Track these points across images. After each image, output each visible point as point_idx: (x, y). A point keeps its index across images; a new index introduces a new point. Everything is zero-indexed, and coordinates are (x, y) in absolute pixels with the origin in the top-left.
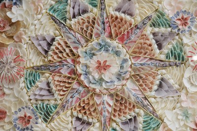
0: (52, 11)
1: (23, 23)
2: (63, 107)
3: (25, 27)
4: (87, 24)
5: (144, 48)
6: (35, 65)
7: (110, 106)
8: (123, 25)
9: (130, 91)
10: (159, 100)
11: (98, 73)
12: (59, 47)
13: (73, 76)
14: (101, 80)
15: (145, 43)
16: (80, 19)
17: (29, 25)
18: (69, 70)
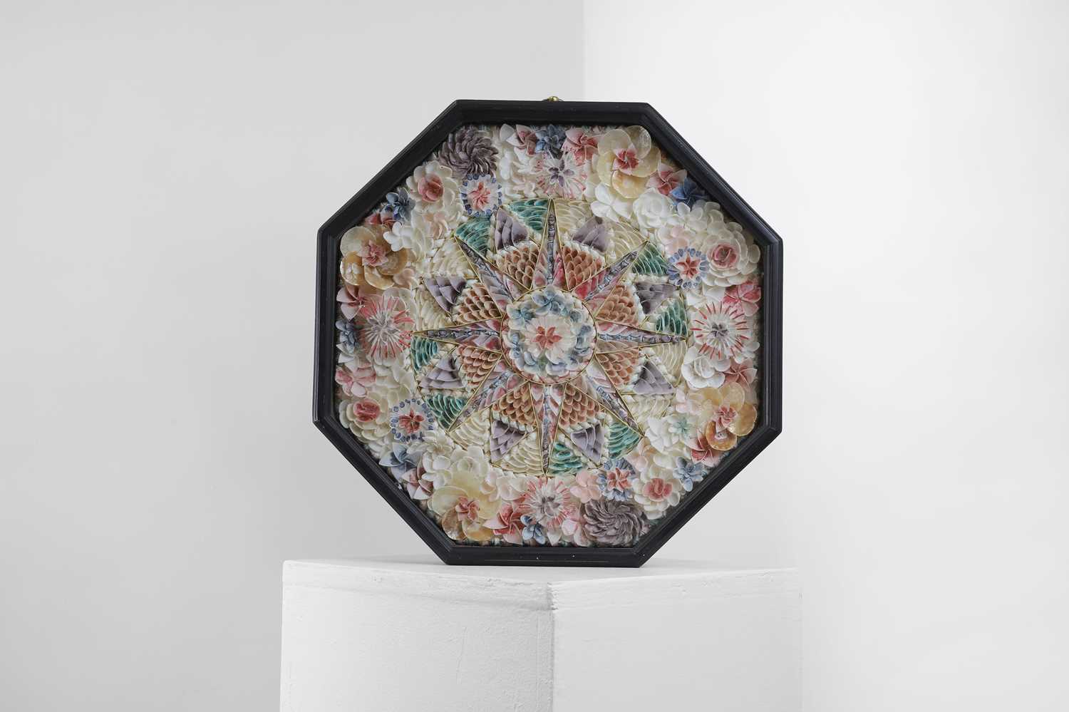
0: (463, 233)
1: (411, 253)
2: (476, 403)
3: (414, 260)
4: (523, 261)
5: (619, 309)
6: (429, 328)
7: (556, 404)
8: (586, 267)
9: (592, 382)
10: (639, 399)
11: (540, 349)
12: (473, 299)
13: (495, 351)
14: (544, 360)
15: (621, 301)
16: (511, 252)
17: (422, 258)
18: (488, 341)
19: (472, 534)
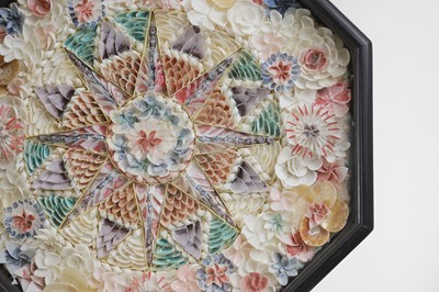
0: (71, 44)
1: (23, 64)
2: (85, 202)
3: (25, 70)
4: (126, 69)
5: (217, 112)
6: (41, 133)
7: (159, 203)
8: (185, 73)
9: (191, 181)
10: (235, 197)
11: (142, 151)
12: (80, 105)
13: (102, 153)
14: (146, 161)
15: (219, 105)
16: (115, 61)
18: (95, 145)
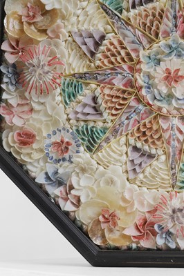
1: (62, 12)
2: (115, 132)
3: (63, 18)
4: (151, 17)
6: (76, 72)
7: (181, 132)
11: (167, 86)
12: (112, 48)
13: (130, 90)
14: (170, 96)
16: (142, 10)
17: (70, 15)
18: (124, 82)
19: (114, 240)
